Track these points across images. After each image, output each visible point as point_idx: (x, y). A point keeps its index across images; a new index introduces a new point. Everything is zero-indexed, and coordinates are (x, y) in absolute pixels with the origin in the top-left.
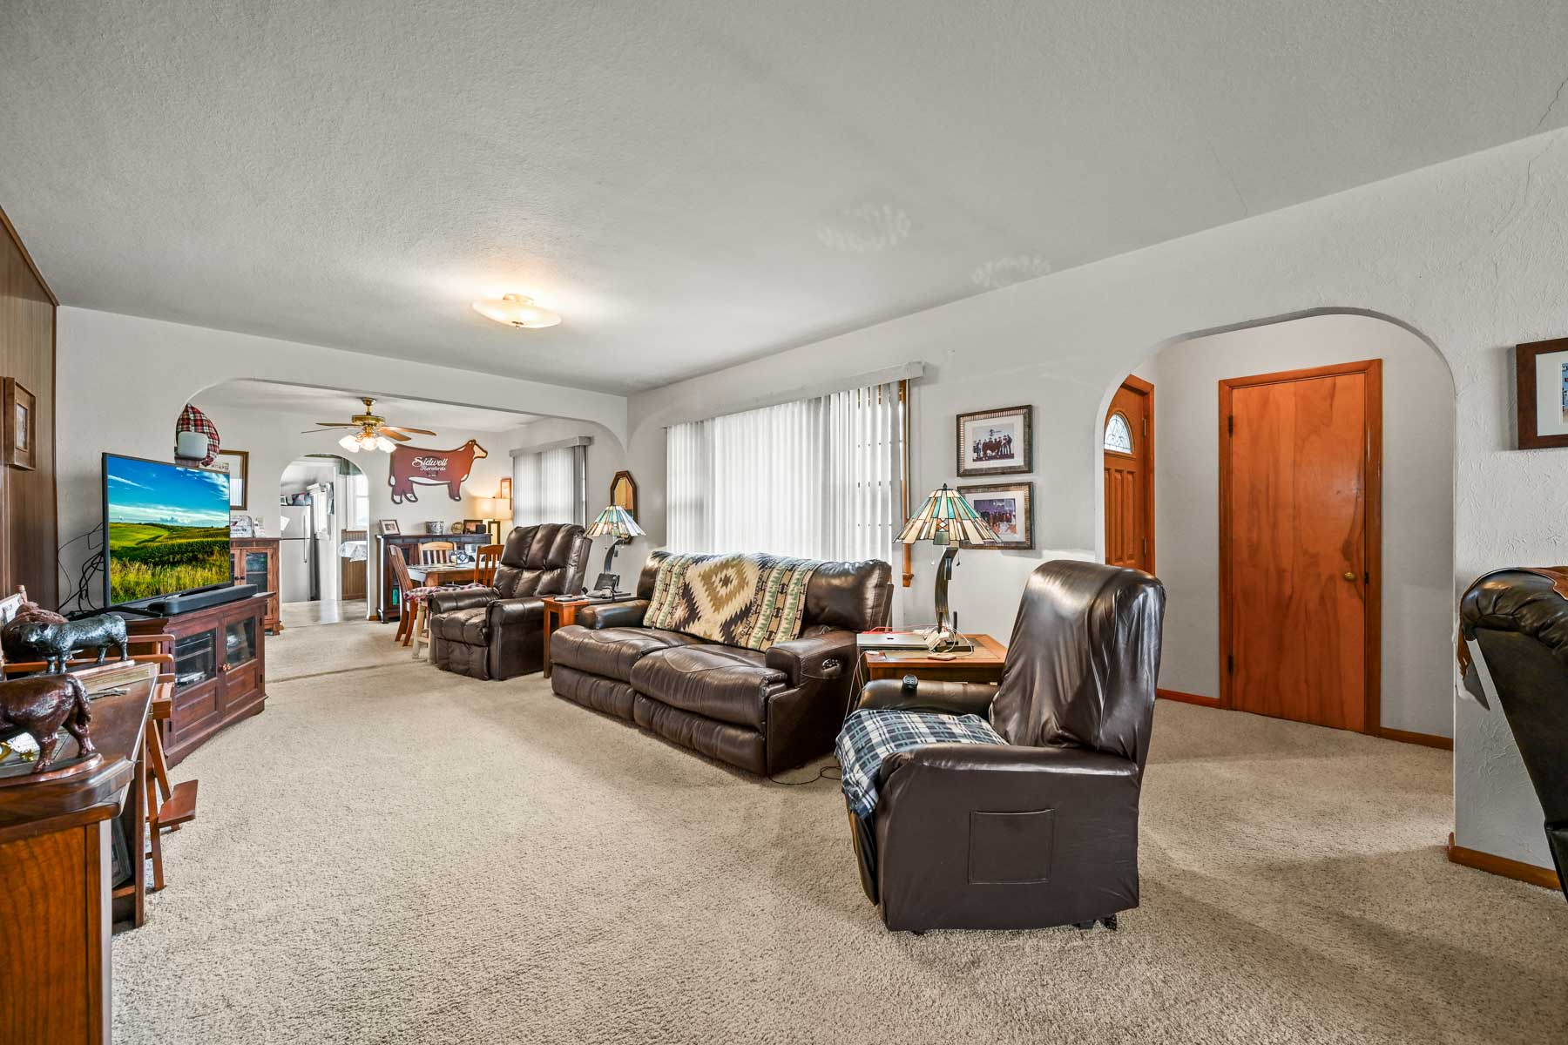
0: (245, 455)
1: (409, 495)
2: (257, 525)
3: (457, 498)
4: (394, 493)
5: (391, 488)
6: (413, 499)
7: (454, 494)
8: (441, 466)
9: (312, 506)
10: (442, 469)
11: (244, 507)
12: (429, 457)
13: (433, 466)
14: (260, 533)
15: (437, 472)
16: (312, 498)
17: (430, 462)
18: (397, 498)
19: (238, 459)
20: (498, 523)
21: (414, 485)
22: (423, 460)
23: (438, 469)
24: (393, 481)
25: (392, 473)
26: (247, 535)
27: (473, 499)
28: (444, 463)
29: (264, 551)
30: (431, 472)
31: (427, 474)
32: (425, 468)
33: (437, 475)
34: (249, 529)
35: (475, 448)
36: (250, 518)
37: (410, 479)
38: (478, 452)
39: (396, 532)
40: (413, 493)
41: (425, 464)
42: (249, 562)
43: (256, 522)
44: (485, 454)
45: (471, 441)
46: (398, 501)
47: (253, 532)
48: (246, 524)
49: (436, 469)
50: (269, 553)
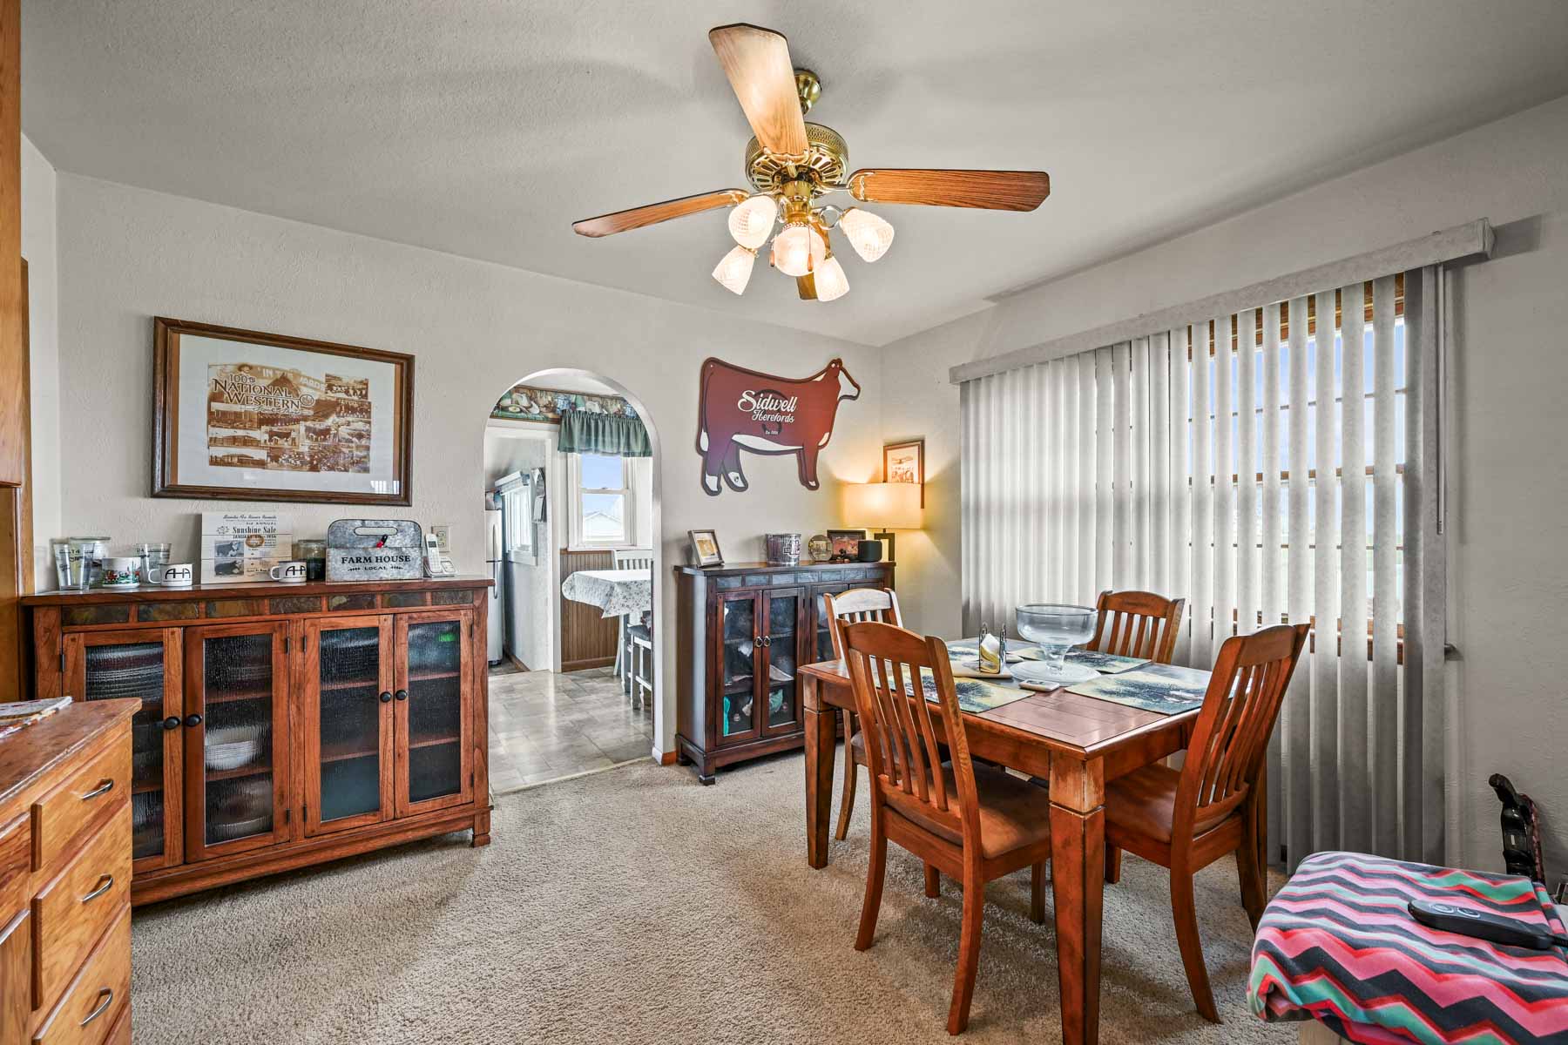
0: (405, 364)
1: (733, 475)
2: (433, 544)
3: (813, 484)
4: (706, 470)
5: (700, 458)
6: (740, 484)
7: (808, 476)
8: (786, 413)
9: (503, 510)
10: (789, 419)
11: (404, 498)
12: (767, 392)
13: (772, 413)
14: (443, 567)
15: (780, 424)
16: (503, 498)
17: (768, 403)
18: (712, 481)
19: (390, 370)
20: (891, 537)
21: (742, 452)
22: (756, 397)
23: (781, 419)
24: (705, 445)
25: (703, 424)
26: (411, 573)
27: (838, 485)
28: (790, 406)
29: (452, 618)
30: (771, 424)
31: (761, 429)
32: (758, 416)
33: (780, 431)
34: (414, 554)
35: (840, 378)
36: (417, 527)
37: (736, 438)
38: (846, 388)
40: (740, 471)
41: (760, 407)
42: (417, 645)
43: (431, 538)
44: (859, 390)
45: (833, 362)
46: (714, 488)
47: (426, 562)
48: (408, 541)
49: (776, 418)
50: (461, 619)
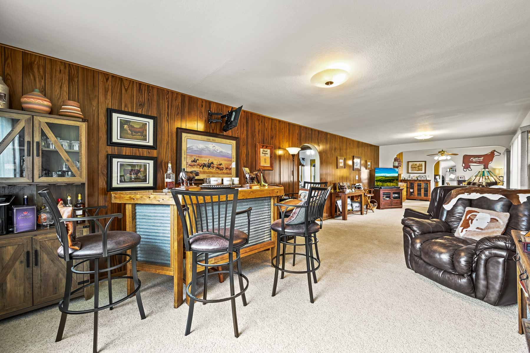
1: (469, 169)
2: (428, 177)
4: (464, 168)
6: (471, 170)
10: (481, 160)
11: (425, 173)
12: (476, 158)
15: (479, 162)
17: (477, 159)
18: (465, 170)
19: (424, 162)
22: (474, 158)
24: (464, 165)
25: (463, 163)
28: (482, 158)
30: (477, 162)
31: (475, 162)
32: (475, 161)
33: (480, 162)
35: (495, 153)
37: (470, 164)
39: (464, 179)
41: (474, 160)
42: (424, 184)
44: (500, 154)
45: (493, 151)
48: (425, 177)
49: (479, 161)
50: (428, 183)
